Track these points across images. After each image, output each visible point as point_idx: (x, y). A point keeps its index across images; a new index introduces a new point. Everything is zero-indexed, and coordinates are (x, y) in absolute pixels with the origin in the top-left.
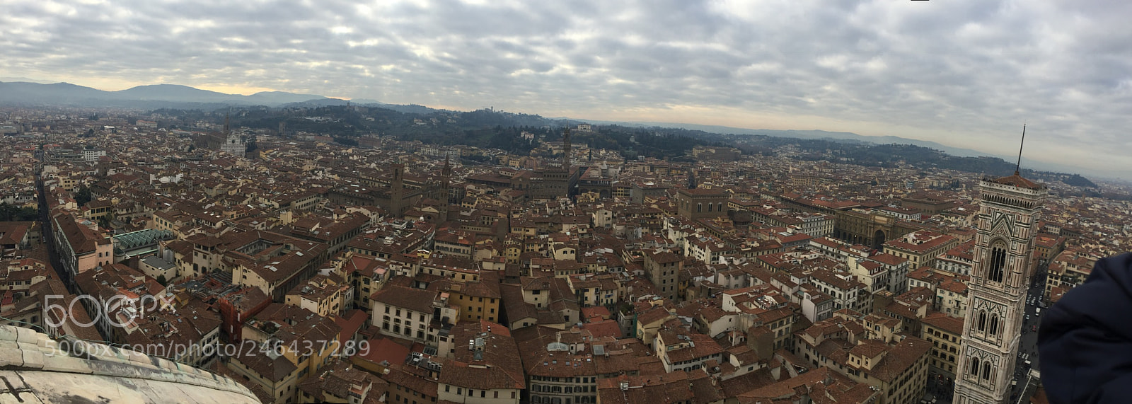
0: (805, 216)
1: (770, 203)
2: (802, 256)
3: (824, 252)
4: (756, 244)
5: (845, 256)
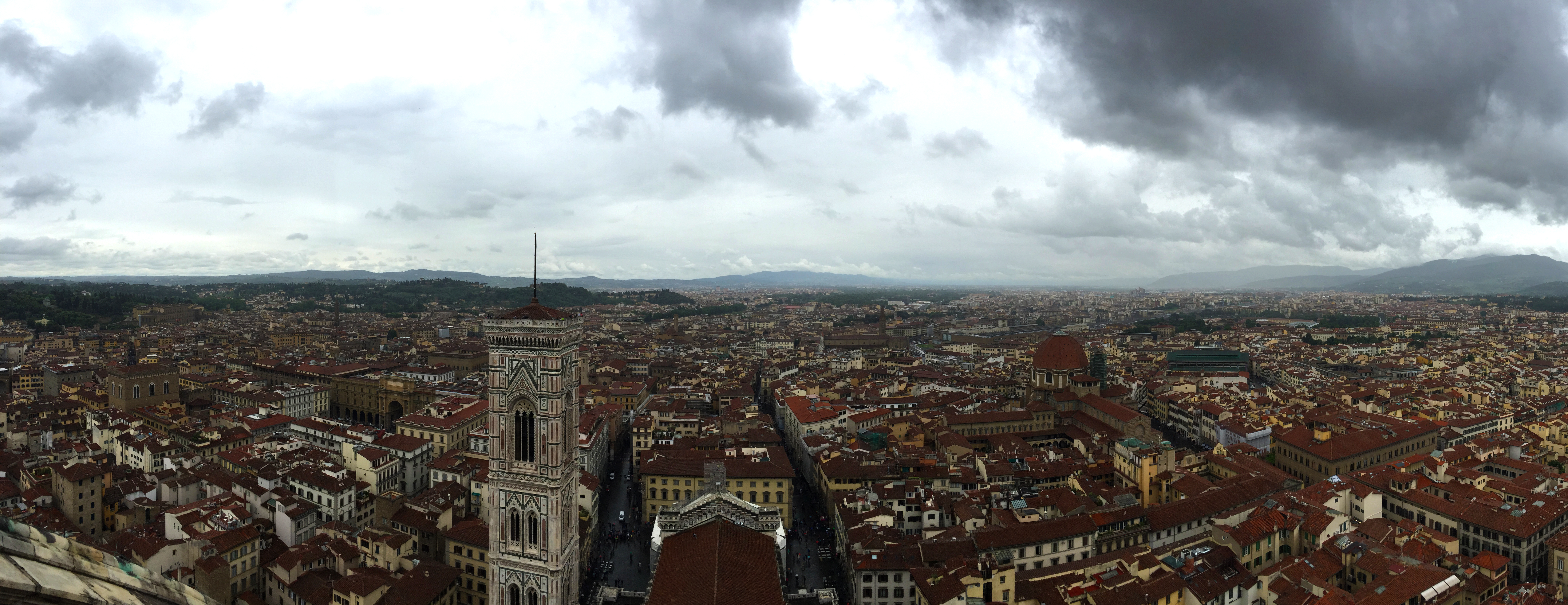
0: (288, 389)
1: (238, 374)
2: (279, 447)
3: (311, 439)
4: (216, 436)
5: (339, 443)
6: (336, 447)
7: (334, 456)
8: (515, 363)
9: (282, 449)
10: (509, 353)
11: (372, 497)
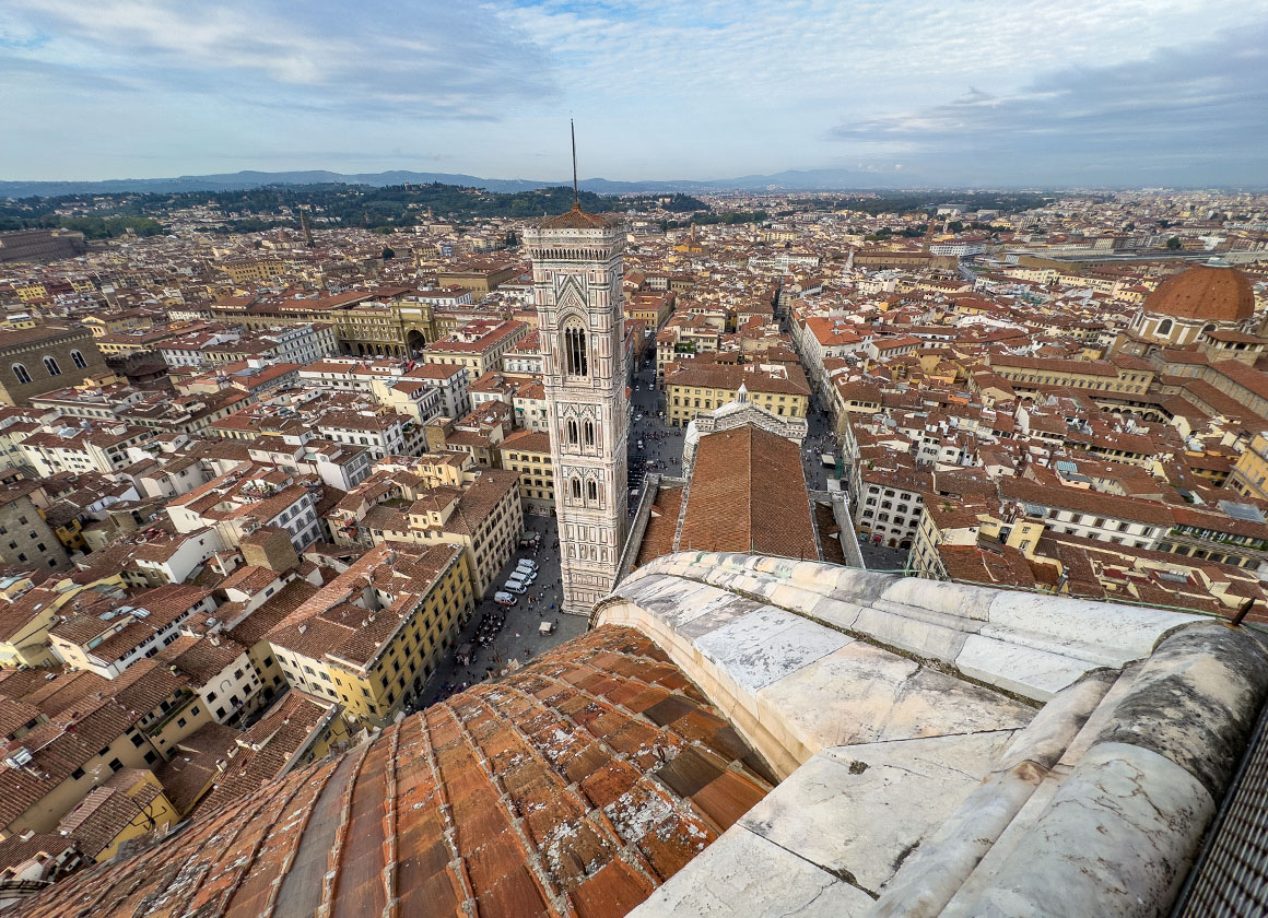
0: (276, 334)
2: (294, 400)
3: (330, 384)
5: (366, 382)
6: (363, 387)
7: (365, 396)
8: (562, 278)
9: (299, 400)
10: (554, 268)
11: (418, 427)
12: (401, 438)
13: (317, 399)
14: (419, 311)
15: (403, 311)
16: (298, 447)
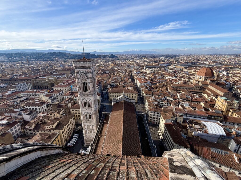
0: (16, 85)
3: (29, 96)
5: (38, 95)
6: (38, 96)
7: (38, 98)
9: (20, 100)
11: (50, 105)
12: (46, 107)
13: (25, 100)
14: (53, 79)
15: (49, 79)
16: (18, 111)
